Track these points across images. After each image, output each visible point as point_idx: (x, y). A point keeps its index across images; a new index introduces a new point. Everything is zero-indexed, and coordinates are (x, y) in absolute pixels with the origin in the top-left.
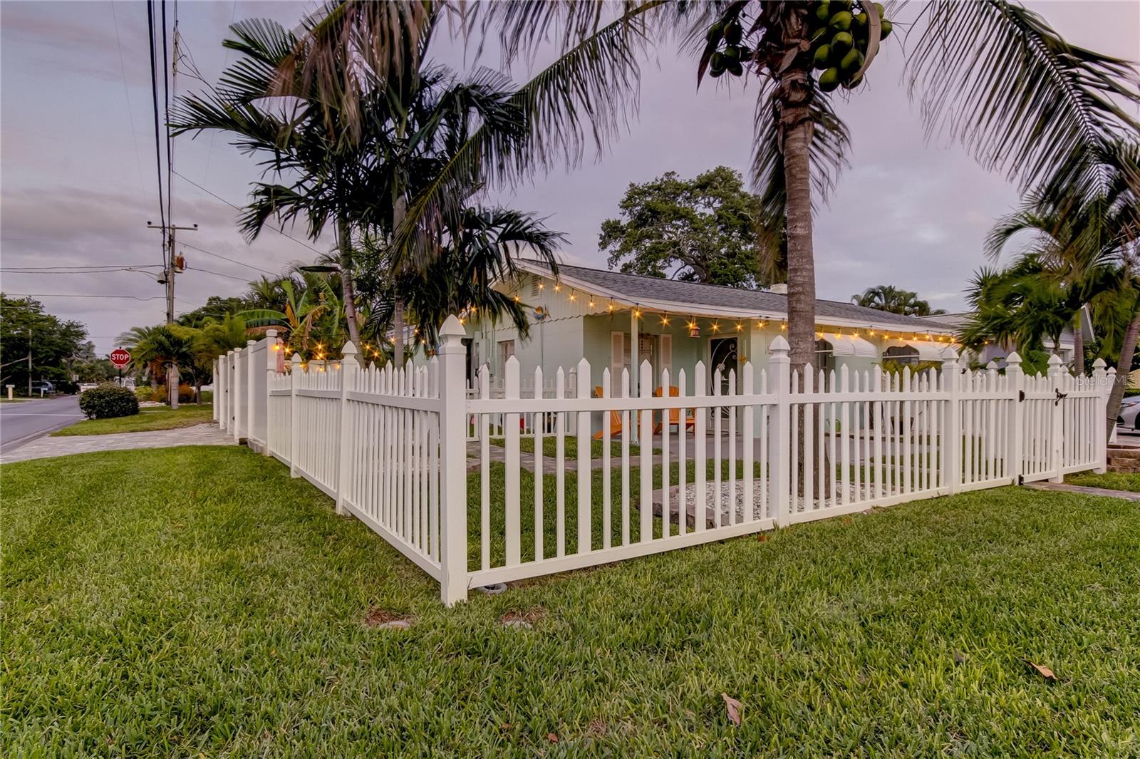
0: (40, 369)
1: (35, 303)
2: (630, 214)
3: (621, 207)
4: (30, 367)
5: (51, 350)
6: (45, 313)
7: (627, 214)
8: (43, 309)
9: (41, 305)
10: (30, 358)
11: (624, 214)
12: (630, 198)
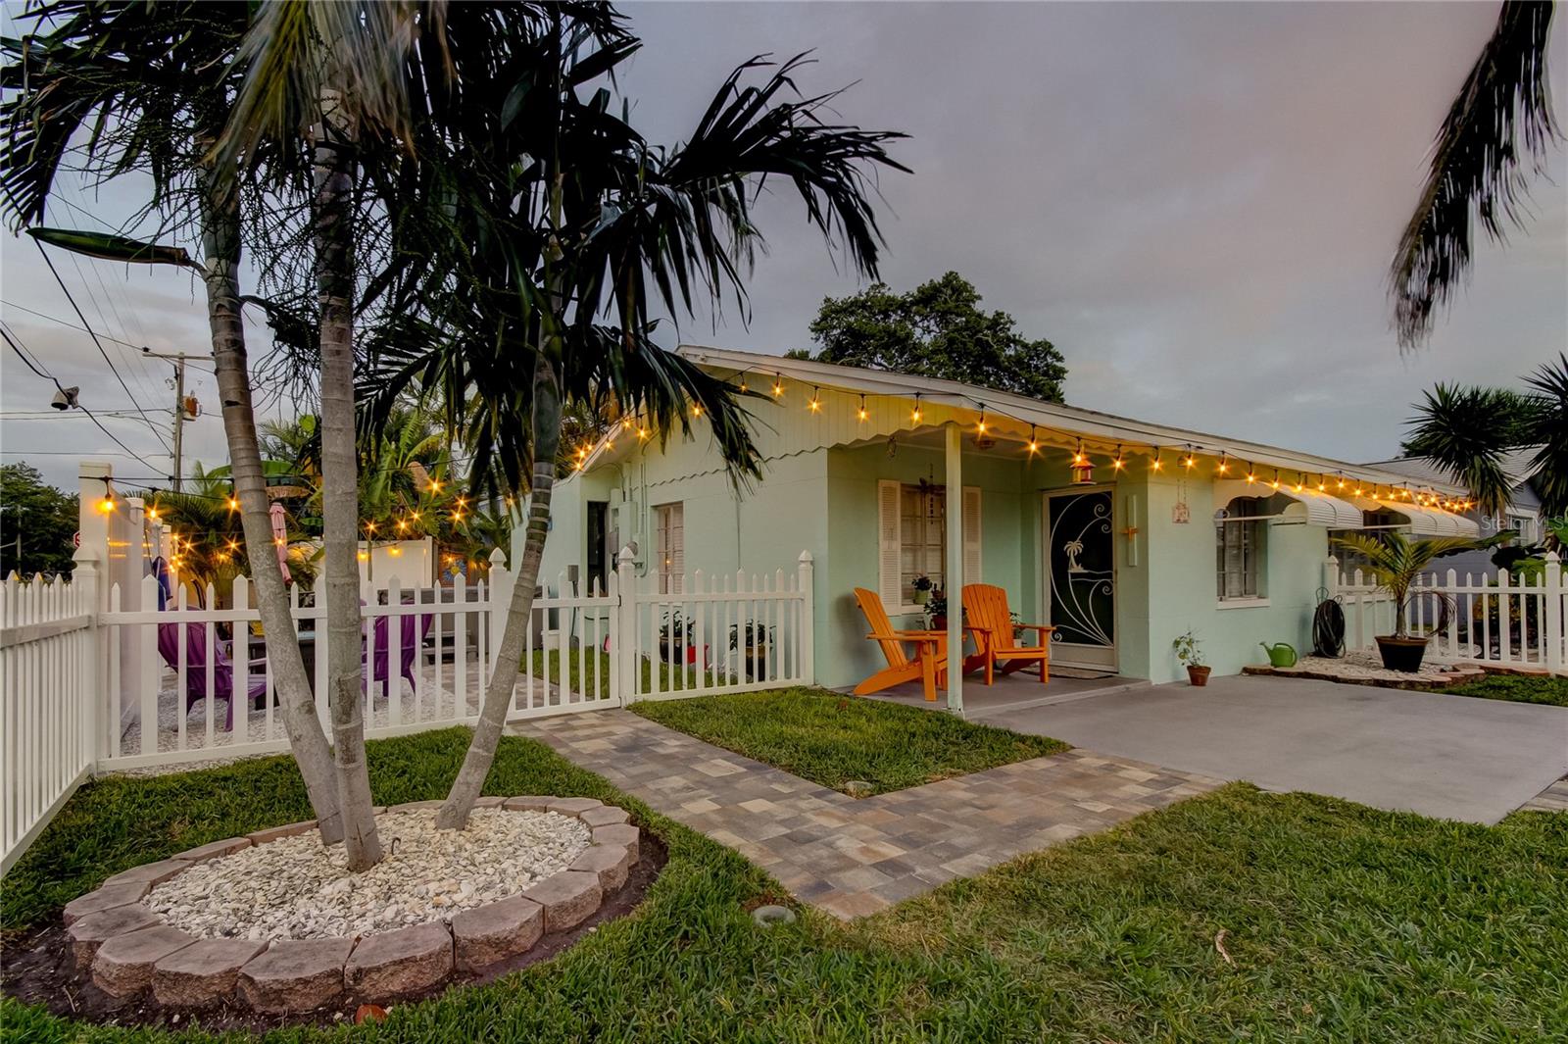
0: (31, 557)
1: (31, 470)
2: (825, 339)
3: (813, 330)
4: (19, 555)
5: (48, 531)
6: (45, 483)
7: (822, 340)
8: (41, 479)
9: (37, 473)
10: (18, 542)
11: (817, 339)
12: (824, 318)
